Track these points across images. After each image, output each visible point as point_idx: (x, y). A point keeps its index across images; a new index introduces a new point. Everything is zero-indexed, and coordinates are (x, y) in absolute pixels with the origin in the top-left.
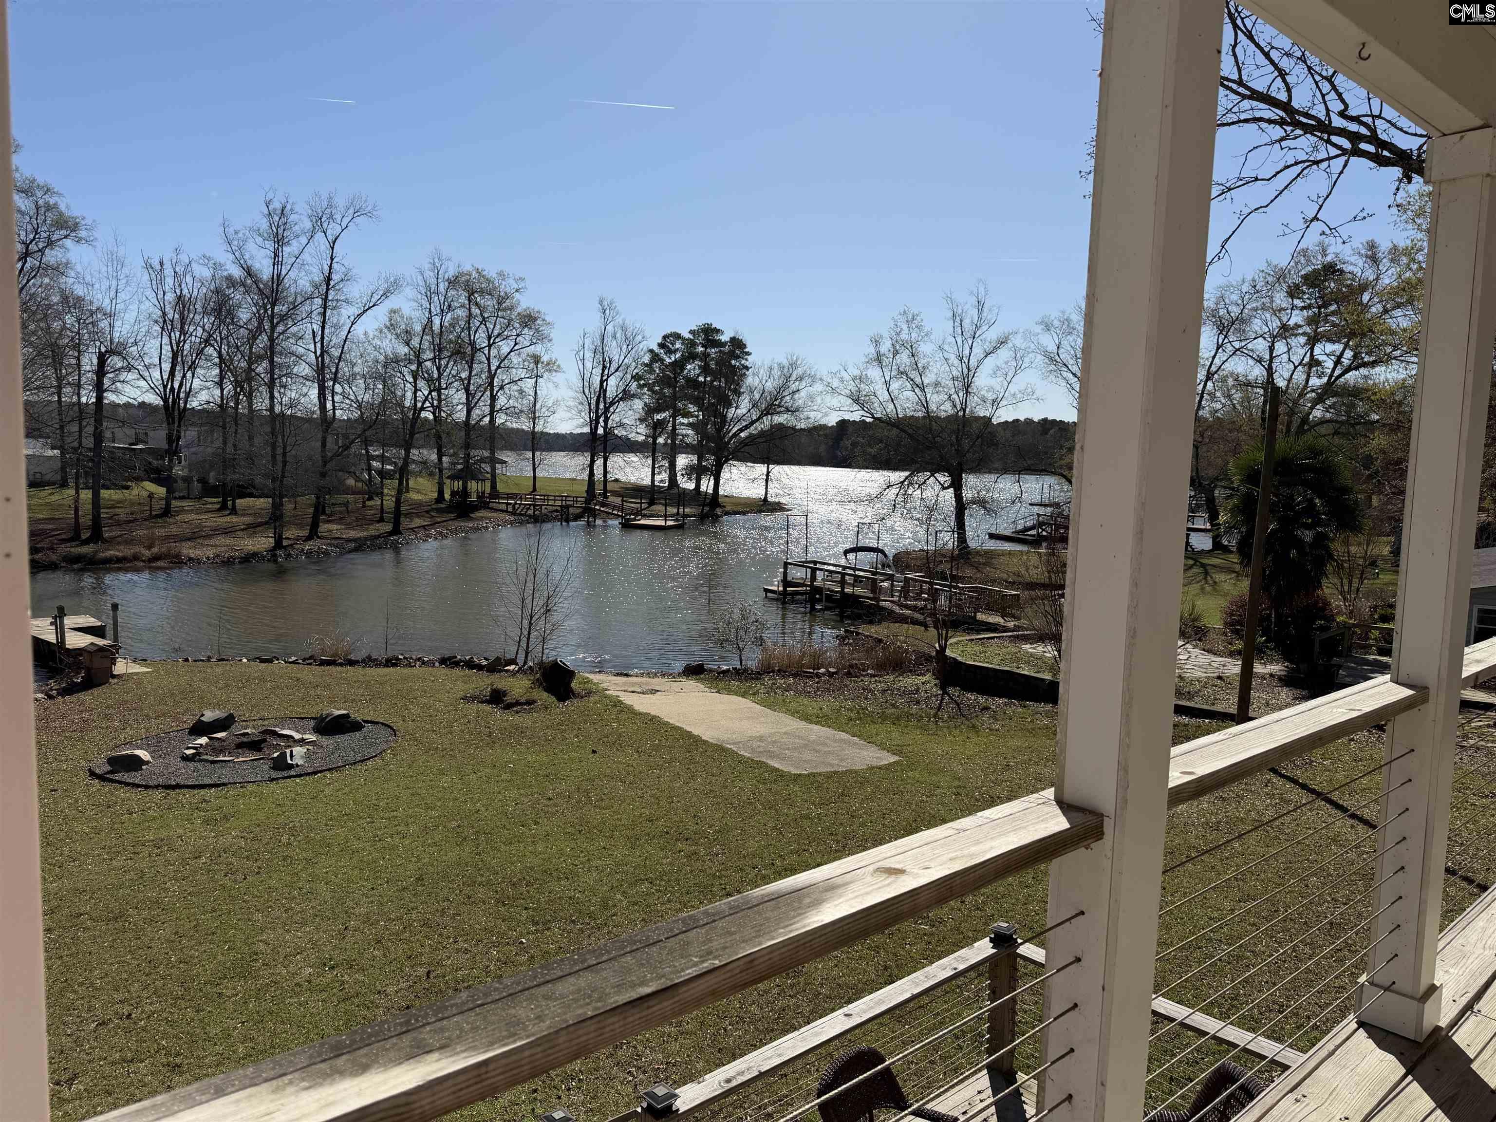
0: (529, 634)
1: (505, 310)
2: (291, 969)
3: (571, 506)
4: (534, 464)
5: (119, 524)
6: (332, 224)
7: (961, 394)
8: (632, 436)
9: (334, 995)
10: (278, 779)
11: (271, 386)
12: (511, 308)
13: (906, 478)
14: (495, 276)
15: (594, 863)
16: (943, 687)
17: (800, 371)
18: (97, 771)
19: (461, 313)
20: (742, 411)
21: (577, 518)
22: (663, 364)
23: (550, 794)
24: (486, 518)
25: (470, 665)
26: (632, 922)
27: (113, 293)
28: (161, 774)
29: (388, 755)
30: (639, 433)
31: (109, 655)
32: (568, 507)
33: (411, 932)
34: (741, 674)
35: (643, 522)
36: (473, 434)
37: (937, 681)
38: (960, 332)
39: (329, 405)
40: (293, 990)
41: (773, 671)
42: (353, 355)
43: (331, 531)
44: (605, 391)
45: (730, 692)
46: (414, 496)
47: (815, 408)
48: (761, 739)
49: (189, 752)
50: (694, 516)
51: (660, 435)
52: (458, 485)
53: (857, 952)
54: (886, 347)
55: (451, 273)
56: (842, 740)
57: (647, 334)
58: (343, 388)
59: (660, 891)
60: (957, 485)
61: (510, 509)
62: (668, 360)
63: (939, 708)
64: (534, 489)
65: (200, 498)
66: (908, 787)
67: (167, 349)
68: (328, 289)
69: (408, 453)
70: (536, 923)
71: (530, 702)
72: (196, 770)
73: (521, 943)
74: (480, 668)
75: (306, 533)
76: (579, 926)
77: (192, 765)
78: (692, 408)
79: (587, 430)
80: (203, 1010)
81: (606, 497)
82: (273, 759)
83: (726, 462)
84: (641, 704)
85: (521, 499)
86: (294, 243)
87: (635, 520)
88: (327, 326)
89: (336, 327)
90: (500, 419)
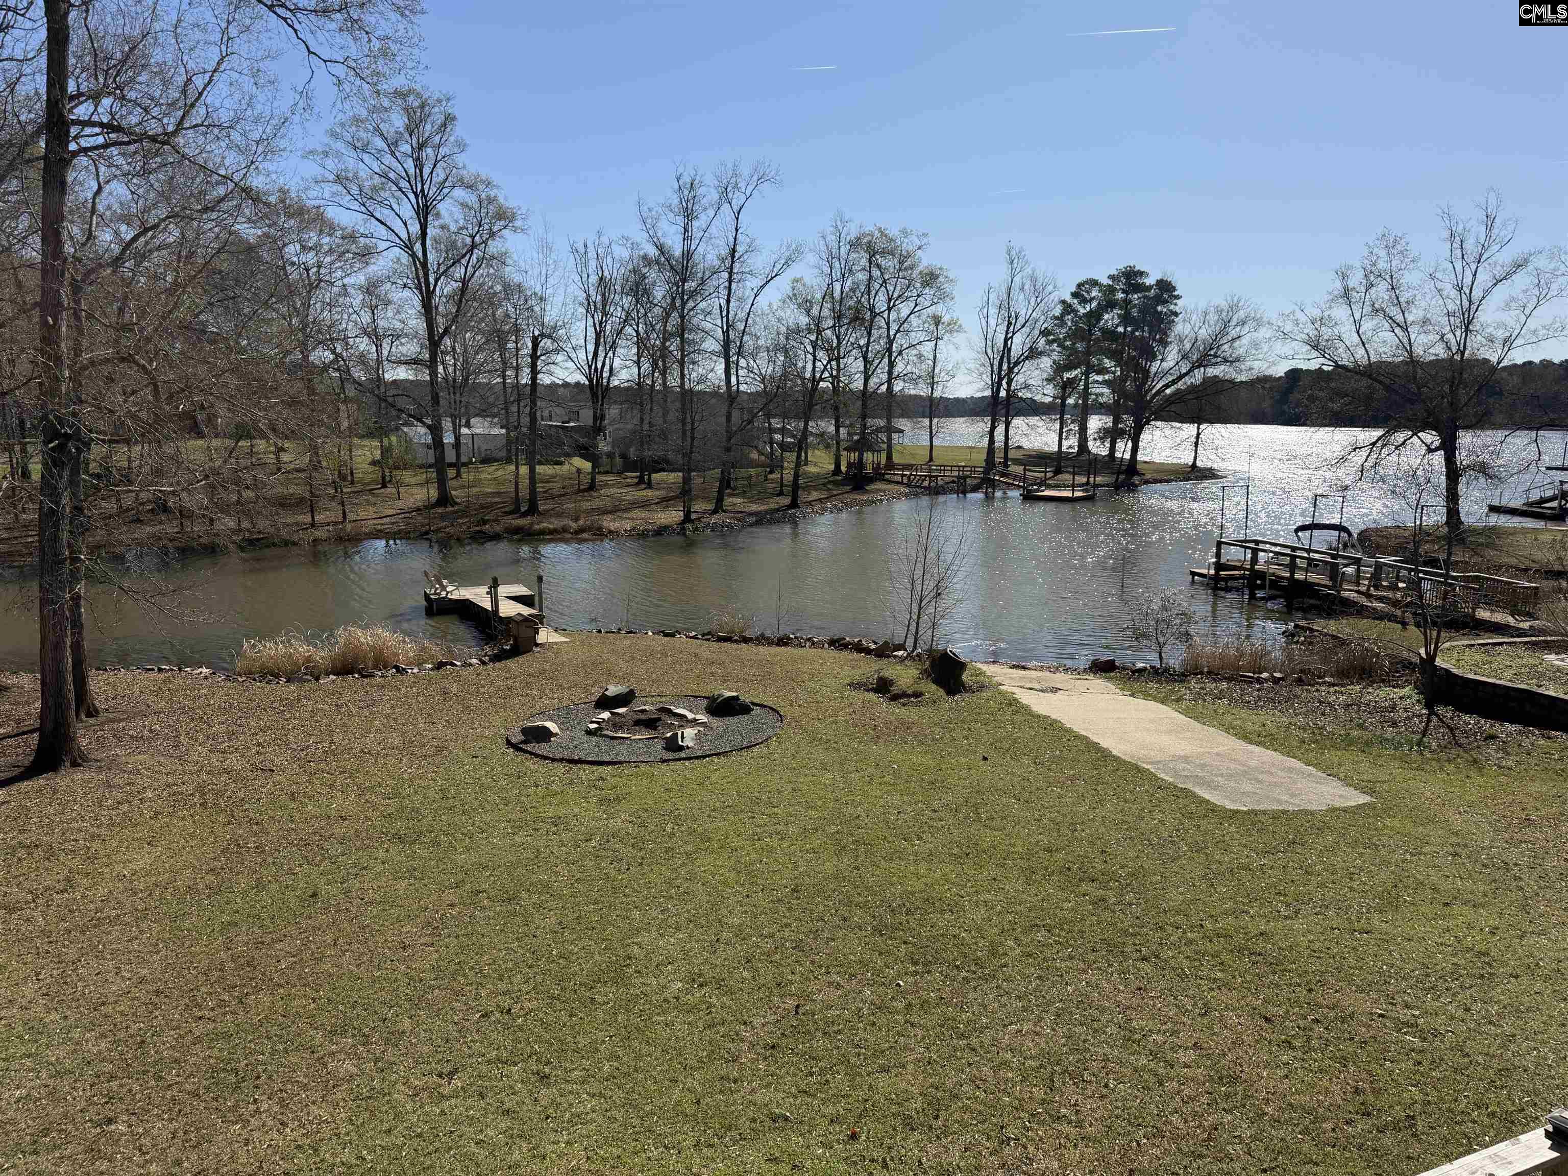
0: (919, 618)
1: (906, 269)
2: (662, 981)
3: (968, 477)
4: (931, 432)
5: (553, 498)
6: (737, 194)
7: (1458, 333)
8: (1038, 398)
9: (700, 1018)
10: (669, 760)
11: (682, 364)
12: (912, 268)
13: (1379, 438)
14: (897, 233)
15: (982, 897)
16: (1429, 705)
17: (1242, 314)
18: (513, 740)
19: (862, 276)
20: (1169, 363)
21: (975, 489)
22: (1076, 315)
23: (936, 804)
24: (880, 490)
25: (859, 648)
26: (1025, 977)
27: (543, 278)
28: (567, 748)
29: (774, 743)
30: (1046, 394)
31: (532, 624)
32: (965, 478)
33: (782, 953)
34: (1160, 674)
35: (1047, 493)
36: (871, 403)
37: (1421, 696)
38: (1460, 256)
39: (733, 380)
40: (661, 1006)
41: (1202, 673)
42: (758, 329)
43: (735, 505)
44: (1009, 350)
45: (1147, 696)
46: (811, 469)
47: (1260, 356)
48: (1186, 759)
49: (593, 726)
50: (1107, 485)
51: (1069, 396)
52: (854, 456)
53: (1316, 1060)
54: (1356, 280)
55: (853, 236)
56: (1290, 770)
57: (1059, 284)
58: (748, 363)
59: (1060, 944)
60: (1449, 447)
61: (905, 481)
62: (1082, 311)
63: (1424, 733)
64: (931, 459)
65: (621, 473)
66: (1385, 840)
67: (591, 331)
68: (733, 262)
69: (806, 424)
70: (915, 963)
71: (917, 695)
72: (597, 745)
73: (898, 985)
74: (868, 651)
75: (711, 507)
76: (964, 974)
77: (594, 739)
78: (1108, 363)
79: (988, 393)
80: (576, 1016)
81: (1007, 466)
82: (666, 738)
83: (1147, 423)
84: (1040, 704)
85: (916, 470)
86: (703, 217)
87: (1038, 491)
88: (732, 300)
89: (741, 300)
90: (898, 386)
